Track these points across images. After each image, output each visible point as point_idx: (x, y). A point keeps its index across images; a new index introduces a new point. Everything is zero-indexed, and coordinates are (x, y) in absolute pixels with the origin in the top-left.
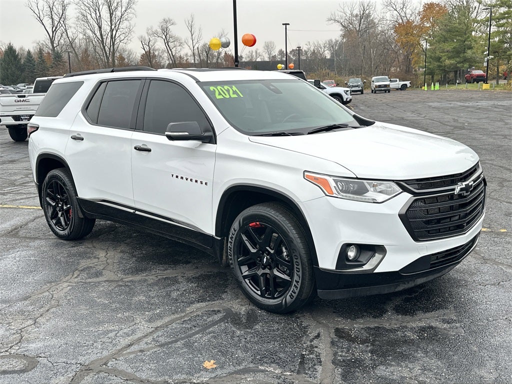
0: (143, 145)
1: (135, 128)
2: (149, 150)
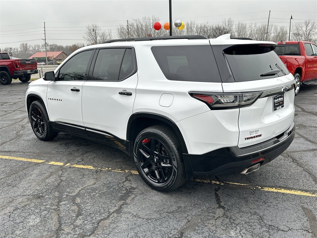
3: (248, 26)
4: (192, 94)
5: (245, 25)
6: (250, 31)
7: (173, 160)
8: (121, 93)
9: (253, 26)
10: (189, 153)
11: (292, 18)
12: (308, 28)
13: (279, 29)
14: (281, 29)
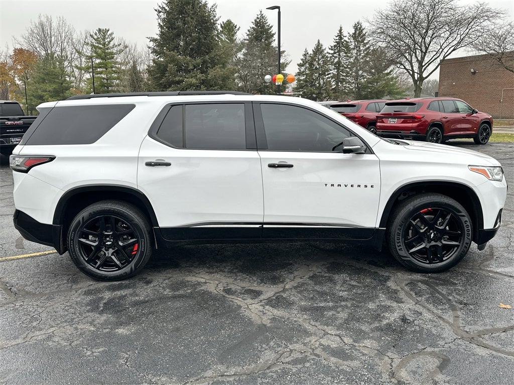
0: (279, 162)
1: (256, 148)
2: (291, 166)
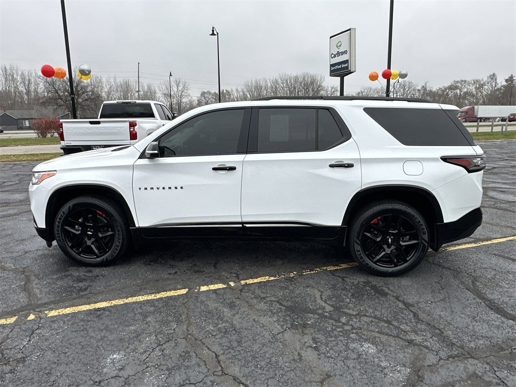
3: (104, 80)
4: (445, 159)
5: (99, 78)
6: (108, 87)
7: (424, 234)
8: (331, 166)
9: (112, 80)
10: (445, 221)
11: (171, 75)
12: (180, 88)
13: (146, 88)
14: (149, 87)
